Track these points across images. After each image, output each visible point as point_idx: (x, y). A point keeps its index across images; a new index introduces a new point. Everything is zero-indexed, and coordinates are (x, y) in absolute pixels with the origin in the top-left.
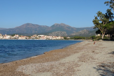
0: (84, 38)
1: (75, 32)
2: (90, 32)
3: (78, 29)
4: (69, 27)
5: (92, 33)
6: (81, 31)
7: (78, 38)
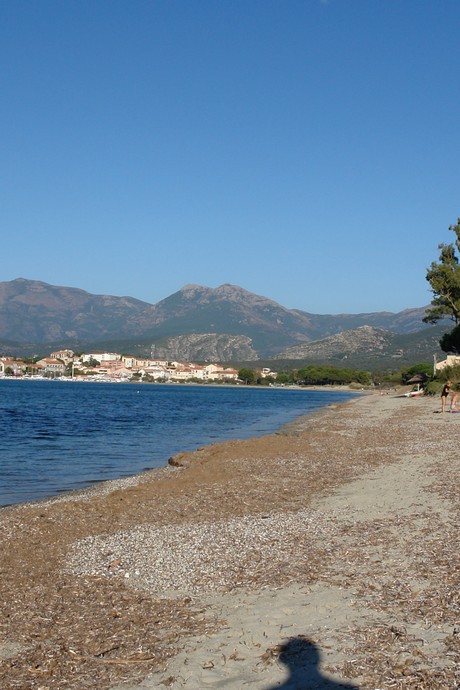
0: (361, 379)
1: (306, 339)
2: (398, 341)
3: (325, 324)
4: (269, 306)
5: (405, 349)
6: (340, 337)
7: (323, 375)
